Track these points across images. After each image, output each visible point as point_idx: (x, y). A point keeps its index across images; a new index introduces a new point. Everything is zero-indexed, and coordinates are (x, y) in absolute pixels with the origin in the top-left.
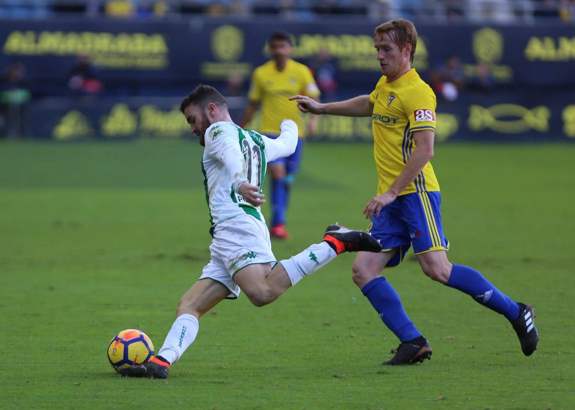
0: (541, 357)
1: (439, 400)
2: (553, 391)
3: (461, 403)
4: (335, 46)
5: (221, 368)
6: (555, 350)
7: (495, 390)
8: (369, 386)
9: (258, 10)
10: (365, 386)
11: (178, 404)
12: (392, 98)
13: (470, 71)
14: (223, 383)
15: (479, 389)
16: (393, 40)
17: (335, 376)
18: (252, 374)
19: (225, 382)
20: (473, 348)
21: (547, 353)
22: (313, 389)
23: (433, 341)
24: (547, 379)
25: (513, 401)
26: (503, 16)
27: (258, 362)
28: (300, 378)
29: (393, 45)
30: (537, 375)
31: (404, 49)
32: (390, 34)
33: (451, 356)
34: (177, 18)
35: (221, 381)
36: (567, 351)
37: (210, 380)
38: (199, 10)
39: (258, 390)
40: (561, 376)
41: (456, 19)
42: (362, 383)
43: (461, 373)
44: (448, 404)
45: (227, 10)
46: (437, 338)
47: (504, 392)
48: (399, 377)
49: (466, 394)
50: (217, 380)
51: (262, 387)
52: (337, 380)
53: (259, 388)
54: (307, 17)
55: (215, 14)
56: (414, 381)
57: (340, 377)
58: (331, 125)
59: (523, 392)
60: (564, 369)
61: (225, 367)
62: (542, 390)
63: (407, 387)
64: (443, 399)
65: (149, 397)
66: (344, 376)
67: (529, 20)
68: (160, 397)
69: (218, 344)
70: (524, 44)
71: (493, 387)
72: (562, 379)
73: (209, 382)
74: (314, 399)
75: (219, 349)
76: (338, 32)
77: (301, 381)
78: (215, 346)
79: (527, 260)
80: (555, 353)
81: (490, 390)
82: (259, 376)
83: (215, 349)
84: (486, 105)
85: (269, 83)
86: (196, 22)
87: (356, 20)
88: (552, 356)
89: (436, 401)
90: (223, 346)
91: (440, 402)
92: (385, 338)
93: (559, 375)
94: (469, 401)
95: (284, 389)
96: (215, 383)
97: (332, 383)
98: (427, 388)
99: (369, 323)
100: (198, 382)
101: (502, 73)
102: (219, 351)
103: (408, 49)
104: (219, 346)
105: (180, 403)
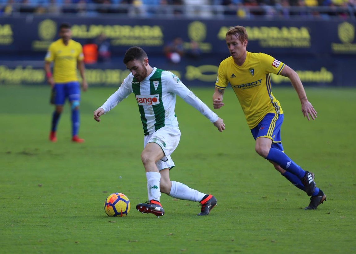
0: (228, 210)
1: (170, 235)
2: (235, 230)
3: (182, 237)
4: (109, 32)
5: (44, 217)
6: (236, 206)
7: (202, 229)
8: (130, 227)
9: (65, 11)
10: (127, 227)
11: (19, 238)
12: (253, 71)
13: (187, 46)
14: (45, 226)
15: (193, 229)
16: (238, 38)
17: (110, 222)
18: (62, 221)
19: (46, 225)
20: (189, 205)
21: (231, 208)
22: (97, 229)
23: (167, 201)
24: (231, 223)
25: (212, 235)
26: (206, 14)
27: (66, 214)
28: (90, 223)
29: (238, 42)
30: (226, 221)
31: (244, 43)
32: (236, 35)
33: (177, 210)
34: (18, 15)
35: (44, 225)
36: (243, 207)
37: (38, 224)
38: (31, 10)
39: (66, 230)
40: (239, 221)
41: (179, 16)
42: (126, 226)
43: (182, 219)
44: (175, 238)
45: (47, 11)
46: (169, 200)
47: (207, 230)
48: (146, 222)
49: (185, 232)
50: (42, 224)
51: (68, 228)
52: (111, 224)
53: (66, 229)
54: (93, 15)
55: (40, 13)
56: (155, 224)
57: (113, 222)
58: (107, 77)
59: (218, 230)
60: (241, 217)
61: (46, 217)
62: (229, 229)
63: (151, 228)
64: (172, 235)
65: (2, 234)
66: (115, 221)
67: (221, 17)
68: (9, 234)
69: (42, 204)
70: (218, 31)
71: (201, 228)
72: (240, 223)
73: (37, 225)
74: (98, 235)
75: (43, 206)
76: (112, 23)
77: (90, 224)
78: (41, 204)
79: (220, 155)
80: (236, 208)
81: (199, 229)
82: (66, 222)
83: (40, 206)
84: (196, 65)
85: (60, 52)
86: (30, 18)
87: (121, 17)
88: (235, 210)
89: (168, 236)
90: (45, 205)
91: (170, 236)
92: (139, 200)
93: (238, 220)
94: (187, 236)
95: (80, 229)
96: (40, 226)
97: (108, 225)
98: (163, 228)
99: (129, 191)
100: (30, 225)
101: (206, 47)
102: (43, 208)
103: (245, 43)
104: (43, 204)
105: (20, 237)
